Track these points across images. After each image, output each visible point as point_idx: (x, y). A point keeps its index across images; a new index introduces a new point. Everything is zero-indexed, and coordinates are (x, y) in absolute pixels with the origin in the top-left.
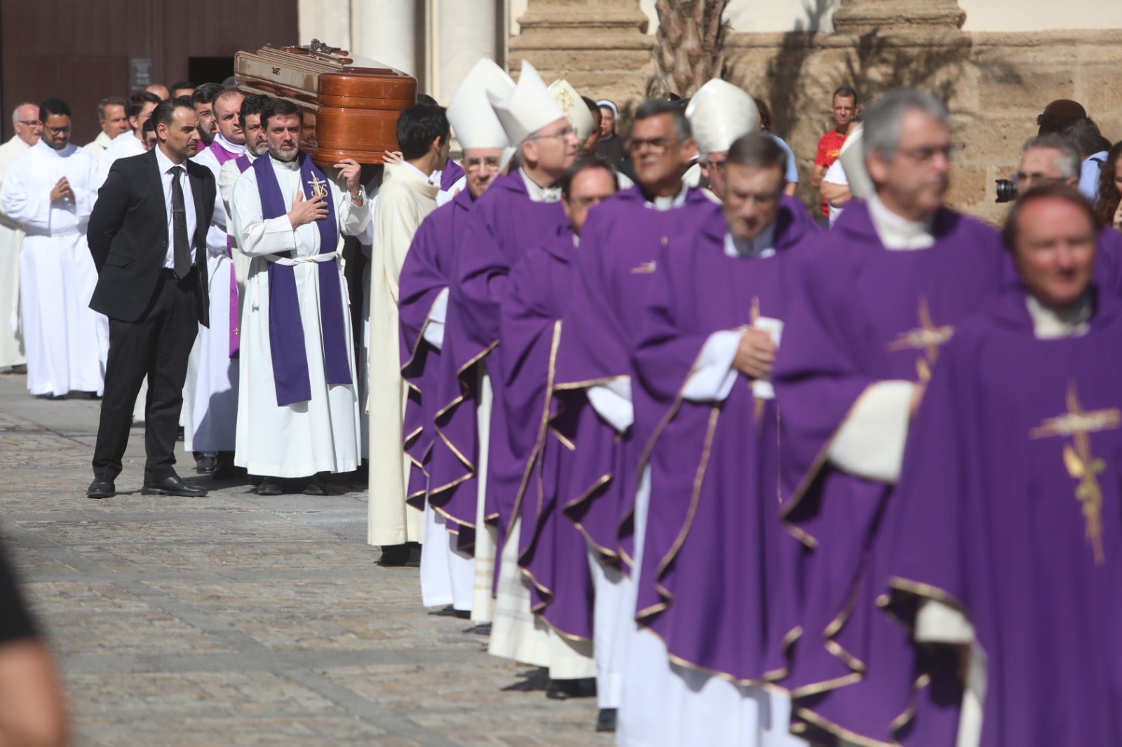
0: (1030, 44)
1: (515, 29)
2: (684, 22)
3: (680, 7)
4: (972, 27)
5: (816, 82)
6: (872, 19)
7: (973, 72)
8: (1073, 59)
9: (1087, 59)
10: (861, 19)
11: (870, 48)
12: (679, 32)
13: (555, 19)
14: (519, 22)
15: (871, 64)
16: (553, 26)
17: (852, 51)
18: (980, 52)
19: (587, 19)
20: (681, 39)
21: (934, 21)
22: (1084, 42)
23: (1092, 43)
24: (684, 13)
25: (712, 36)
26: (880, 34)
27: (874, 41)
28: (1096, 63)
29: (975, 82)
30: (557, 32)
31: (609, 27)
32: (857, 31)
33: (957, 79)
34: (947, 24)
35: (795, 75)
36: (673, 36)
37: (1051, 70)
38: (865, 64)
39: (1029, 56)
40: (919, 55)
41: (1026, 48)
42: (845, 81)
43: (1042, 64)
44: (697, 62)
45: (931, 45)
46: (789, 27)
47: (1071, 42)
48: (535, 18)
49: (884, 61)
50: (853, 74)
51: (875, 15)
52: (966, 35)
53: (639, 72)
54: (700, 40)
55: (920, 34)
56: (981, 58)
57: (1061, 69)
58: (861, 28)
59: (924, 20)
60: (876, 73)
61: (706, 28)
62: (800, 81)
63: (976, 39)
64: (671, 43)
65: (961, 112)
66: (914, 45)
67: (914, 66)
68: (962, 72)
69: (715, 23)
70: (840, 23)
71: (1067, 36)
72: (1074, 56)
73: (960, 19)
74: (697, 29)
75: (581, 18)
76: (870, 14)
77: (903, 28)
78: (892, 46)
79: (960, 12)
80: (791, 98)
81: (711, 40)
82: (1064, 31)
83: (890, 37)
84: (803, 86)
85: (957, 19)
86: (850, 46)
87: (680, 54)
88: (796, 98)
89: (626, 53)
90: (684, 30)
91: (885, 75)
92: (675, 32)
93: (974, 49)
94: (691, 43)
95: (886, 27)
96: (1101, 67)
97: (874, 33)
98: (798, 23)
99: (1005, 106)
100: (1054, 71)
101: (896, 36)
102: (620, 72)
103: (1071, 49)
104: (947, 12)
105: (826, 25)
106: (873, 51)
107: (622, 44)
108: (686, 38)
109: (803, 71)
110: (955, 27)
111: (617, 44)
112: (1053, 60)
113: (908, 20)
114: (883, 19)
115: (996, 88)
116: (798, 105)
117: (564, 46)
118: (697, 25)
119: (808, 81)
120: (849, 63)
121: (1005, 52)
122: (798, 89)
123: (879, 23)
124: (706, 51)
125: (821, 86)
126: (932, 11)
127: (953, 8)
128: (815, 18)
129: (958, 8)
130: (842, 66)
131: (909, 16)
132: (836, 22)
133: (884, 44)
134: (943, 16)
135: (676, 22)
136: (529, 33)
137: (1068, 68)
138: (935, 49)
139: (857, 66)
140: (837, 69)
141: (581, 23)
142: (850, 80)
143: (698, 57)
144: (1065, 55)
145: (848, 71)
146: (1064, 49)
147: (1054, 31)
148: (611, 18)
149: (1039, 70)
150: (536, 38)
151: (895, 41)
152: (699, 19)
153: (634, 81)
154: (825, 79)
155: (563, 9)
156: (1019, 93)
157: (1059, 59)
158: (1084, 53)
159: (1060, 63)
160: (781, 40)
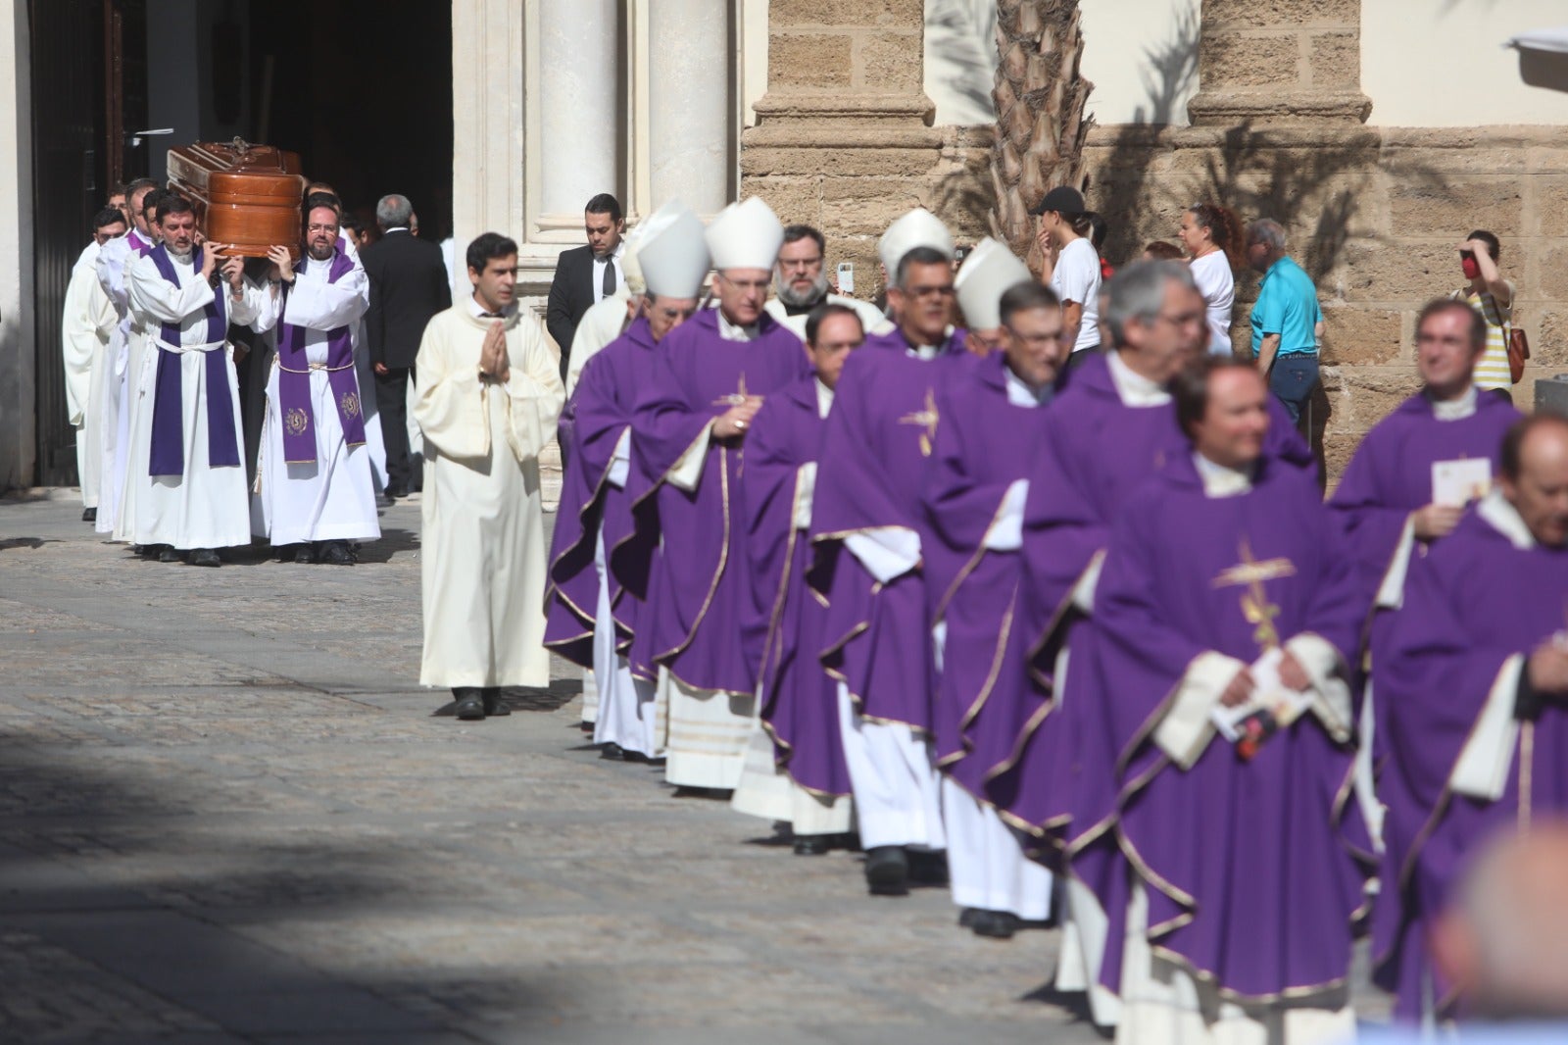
0: (1460, 144)
1: (750, 118)
2: (1035, 117)
3: (1030, 96)
4: (1381, 121)
5: (1166, 192)
6: (1243, 109)
7: (1383, 182)
8: (1521, 166)
9: (1539, 165)
10: (1229, 109)
11: (1240, 147)
12: (1027, 131)
13: (807, 105)
14: (754, 108)
15: (1242, 168)
16: (804, 114)
17: (1215, 151)
18: (1391, 154)
19: (852, 105)
20: (1029, 140)
21: (1329, 113)
22: (1534, 142)
23: (1545, 144)
24: (1034, 104)
25: (1072, 136)
26: (1253, 129)
27: (1246, 138)
28: (1552, 172)
29: (1386, 195)
30: (810, 123)
31: (881, 117)
32: (1223, 124)
33: (1360, 190)
34: (1347, 117)
35: (1137, 184)
36: (1019, 135)
37: (1491, 181)
38: (1232, 170)
39: (1460, 160)
40: (1307, 158)
41: (1454, 150)
42: (1206, 193)
43: (1478, 171)
44: (1051, 171)
45: (1323, 145)
46: (1128, 118)
47: (1517, 142)
48: (779, 104)
49: (1259, 165)
50: (1217, 183)
51: (1249, 103)
52: (1373, 131)
53: (924, 178)
54: (1055, 141)
55: (1308, 129)
56: (1394, 161)
57: (1504, 178)
58: (1228, 120)
59: (1316, 111)
60: (1250, 181)
61: (1064, 125)
62: (1143, 192)
63: (1386, 137)
64: (1015, 145)
65: (1367, 234)
66: (1301, 145)
67: (1299, 172)
68: (1367, 180)
69: (1075, 118)
70: (1198, 115)
71: (1510, 134)
72: (1520, 162)
73: (1365, 110)
74: (1052, 127)
75: (843, 104)
76: (1240, 102)
77: (1286, 121)
78: (1272, 145)
79: (1364, 100)
80: (1132, 213)
81: (1070, 141)
82: (1507, 126)
83: (1269, 132)
84: (1148, 198)
85: (1361, 109)
86: (1214, 145)
87: (1029, 160)
88: (1138, 214)
89: (905, 152)
90: (1033, 128)
91: (1261, 185)
92: (1022, 132)
93: (1382, 149)
94: (1043, 146)
95: (1261, 119)
96: (1559, 176)
97: (1245, 126)
98: (1139, 112)
99: (1427, 228)
100: (1493, 182)
101: (1276, 132)
102: (896, 177)
103: (1518, 152)
104: (1347, 100)
105: (1179, 117)
106: (1243, 152)
107: (900, 141)
108: (1038, 139)
109: (1147, 178)
110: (1358, 121)
111: (893, 141)
112: (1494, 167)
113: (1293, 111)
114: (1261, 110)
115: (1414, 203)
116: (1141, 224)
117: (818, 142)
118: (1052, 121)
119: (1154, 191)
120: (1211, 168)
121: (1428, 156)
122: (1140, 203)
123: (1250, 114)
124: (1064, 156)
125: (1173, 198)
126: (1326, 99)
127: (1356, 96)
128: (1163, 105)
129: (1361, 95)
130: (1203, 172)
131: (1295, 105)
132: (1194, 112)
133: (1259, 141)
134: (1342, 106)
135: (1023, 117)
136: (769, 124)
137: (1513, 177)
138: (1329, 150)
139: (1221, 172)
140: (1195, 175)
141: (842, 111)
142: (1213, 190)
143: (1053, 164)
144: (1508, 161)
145: (1210, 179)
146: (1507, 152)
147: (1493, 127)
148: (884, 104)
149: (1475, 180)
150: (779, 131)
151: (1275, 138)
152: (1055, 112)
153: (915, 191)
154: (1179, 190)
155: (817, 92)
156: (1447, 211)
157: (1501, 165)
158: (1535, 157)
159: (1502, 171)
160: (1116, 136)
